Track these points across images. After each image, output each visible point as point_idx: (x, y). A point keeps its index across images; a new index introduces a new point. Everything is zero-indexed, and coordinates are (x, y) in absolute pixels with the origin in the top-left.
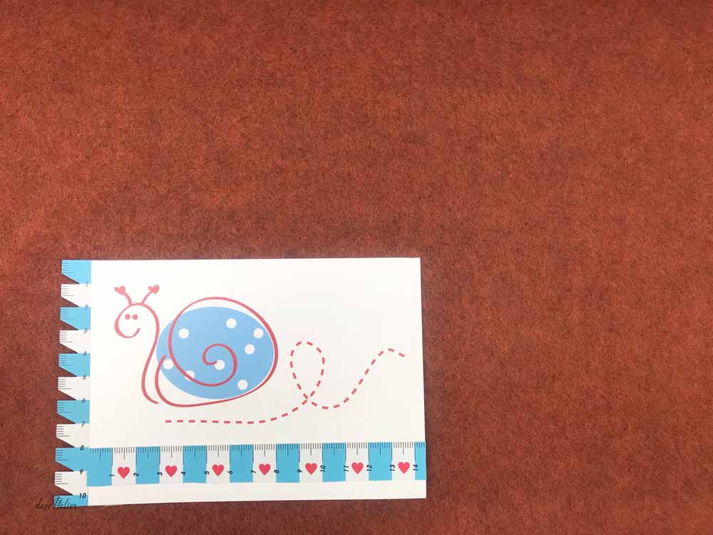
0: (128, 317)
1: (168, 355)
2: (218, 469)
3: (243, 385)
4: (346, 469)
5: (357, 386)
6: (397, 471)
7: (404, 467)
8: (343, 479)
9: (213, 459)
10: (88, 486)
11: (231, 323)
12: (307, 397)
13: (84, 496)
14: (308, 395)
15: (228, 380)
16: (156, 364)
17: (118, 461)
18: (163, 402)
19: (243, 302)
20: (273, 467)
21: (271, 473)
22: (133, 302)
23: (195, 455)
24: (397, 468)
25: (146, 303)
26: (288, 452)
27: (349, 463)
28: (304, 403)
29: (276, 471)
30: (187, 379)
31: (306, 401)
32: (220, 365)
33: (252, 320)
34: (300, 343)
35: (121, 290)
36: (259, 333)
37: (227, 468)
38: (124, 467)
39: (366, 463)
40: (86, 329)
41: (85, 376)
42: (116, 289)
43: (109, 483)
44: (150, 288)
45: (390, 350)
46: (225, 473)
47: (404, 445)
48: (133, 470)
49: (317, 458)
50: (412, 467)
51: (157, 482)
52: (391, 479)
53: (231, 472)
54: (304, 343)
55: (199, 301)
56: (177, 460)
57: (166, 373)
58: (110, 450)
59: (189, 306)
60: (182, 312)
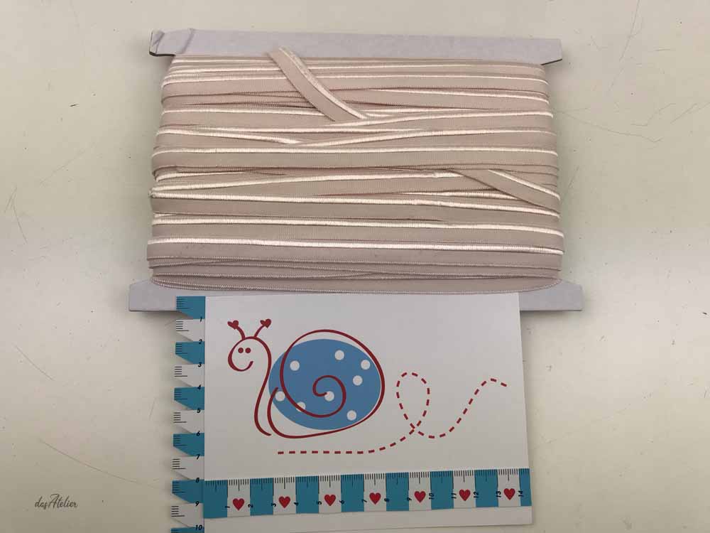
0: (241, 350)
1: (280, 387)
2: (330, 500)
3: (352, 415)
4: (454, 496)
5: (462, 416)
6: (503, 497)
7: (510, 493)
8: (452, 506)
9: (324, 490)
10: (204, 518)
11: (340, 355)
12: (414, 427)
13: (201, 528)
14: (415, 426)
15: (337, 411)
16: (269, 397)
17: (233, 493)
18: (276, 434)
19: (349, 334)
20: (383, 496)
21: (382, 502)
22: (246, 336)
23: (307, 485)
24: (503, 494)
25: (258, 337)
26: (397, 482)
27: (456, 490)
28: (410, 433)
29: (387, 500)
30: (299, 410)
31: (413, 431)
32: (330, 396)
33: (358, 352)
34: (406, 374)
35: (234, 325)
36: (366, 365)
37: (339, 498)
38: (239, 499)
39: (472, 490)
40: (200, 363)
41: (199, 410)
42: (230, 324)
43: (225, 515)
44: (262, 322)
45: (492, 380)
46: (337, 504)
47: (509, 472)
48: (247, 501)
49: (425, 486)
50: (517, 493)
51: (271, 513)
52: (496, 505)
53: (342, 502)
54: (409, 374)
55: (310, 333)
56: (290, 491)
57: (279, 405)
58: (225, 483)
59: (299, 339)
60: (294, 344)
